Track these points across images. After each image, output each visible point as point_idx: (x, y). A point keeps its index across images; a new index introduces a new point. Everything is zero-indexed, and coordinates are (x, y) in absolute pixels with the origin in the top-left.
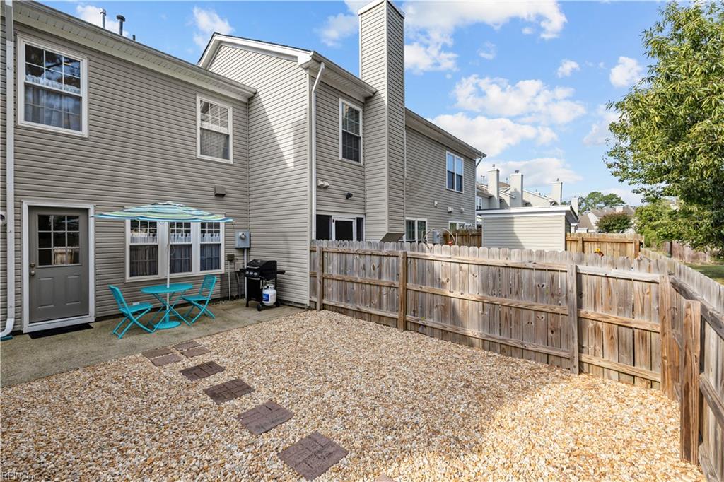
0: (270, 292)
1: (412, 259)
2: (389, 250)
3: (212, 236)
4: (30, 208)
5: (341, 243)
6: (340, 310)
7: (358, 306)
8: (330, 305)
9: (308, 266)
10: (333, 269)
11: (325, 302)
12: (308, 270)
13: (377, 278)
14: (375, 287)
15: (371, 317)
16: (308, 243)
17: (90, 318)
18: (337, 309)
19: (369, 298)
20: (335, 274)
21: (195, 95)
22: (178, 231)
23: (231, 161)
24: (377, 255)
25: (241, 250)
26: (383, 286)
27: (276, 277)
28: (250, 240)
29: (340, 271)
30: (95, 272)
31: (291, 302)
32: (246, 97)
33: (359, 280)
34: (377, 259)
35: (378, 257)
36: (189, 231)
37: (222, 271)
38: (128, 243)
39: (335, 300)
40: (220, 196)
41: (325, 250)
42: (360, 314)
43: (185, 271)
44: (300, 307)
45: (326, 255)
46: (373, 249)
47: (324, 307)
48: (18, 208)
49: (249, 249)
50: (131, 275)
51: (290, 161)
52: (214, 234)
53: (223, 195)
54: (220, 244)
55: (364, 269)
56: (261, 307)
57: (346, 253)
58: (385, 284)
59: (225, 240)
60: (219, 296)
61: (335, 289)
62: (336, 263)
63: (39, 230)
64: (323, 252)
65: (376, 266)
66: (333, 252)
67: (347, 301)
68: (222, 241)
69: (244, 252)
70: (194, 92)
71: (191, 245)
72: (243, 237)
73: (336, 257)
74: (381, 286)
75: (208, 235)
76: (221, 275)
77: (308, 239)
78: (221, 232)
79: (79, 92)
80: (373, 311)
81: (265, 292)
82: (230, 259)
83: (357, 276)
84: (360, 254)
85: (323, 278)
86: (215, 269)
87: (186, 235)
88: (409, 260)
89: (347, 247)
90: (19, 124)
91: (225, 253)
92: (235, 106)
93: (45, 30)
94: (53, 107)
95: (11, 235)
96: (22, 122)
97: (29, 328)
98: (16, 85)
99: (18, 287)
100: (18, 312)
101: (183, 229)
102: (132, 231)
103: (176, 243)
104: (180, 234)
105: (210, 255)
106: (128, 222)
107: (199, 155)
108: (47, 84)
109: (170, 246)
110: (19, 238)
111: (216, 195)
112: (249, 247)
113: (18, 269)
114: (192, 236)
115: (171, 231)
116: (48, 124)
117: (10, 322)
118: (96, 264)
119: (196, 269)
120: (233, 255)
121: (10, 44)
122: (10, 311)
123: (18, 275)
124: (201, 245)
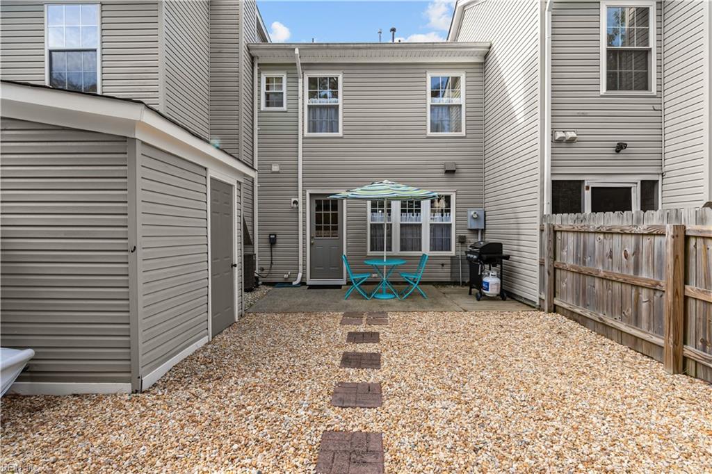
0: (492, 281)
1: (700, 241)
2: (654, 223)
3: (442, 215)
4: (311, 195)
5: (578, 218)
6: (577, 317)
7: (601, 315)
8: (564, 308)
9: (537, 250)
10: (567, 258)
11: (557, 302)
12: (538, 256)
13: (632, 273)
14: (629, 287)
15: (622, 337)
16: (538, 220)
17: (343, 282)
18: (572, 316)
19: (618, 304)
20: (570, 262)
21: (425, 73)
22: (410, 211)
23: (463, 133)
24: (631, 234)
25: (475, 231)
26: (643, 287)
27: (501, 264)
28: (485, 220)
29: (577, 259)
30: (347, 245)
31: (522, 297)
32: (481, 56)
33: (602, 274)
34: (631, 240)
35: (634, 237)
36: (419, 211)
37: (453, 253)
38: (369, 222)
39: (570, 301)
40: (450, 172)
41: (557, 228)
42: (604, 329)
43: (415, 250)
44: (529, 304)
45: (559, 235)
46: (625, 224)
47: (554, 309)
48: (304, 195)
49: (483, 231)
50: (372, 250)
51: (520, 116)
52: (445, 214)
53: (453, 172)
54: (451, 224)
55: (611, 257)
56: (481, 297)
57: (584, 232)
58: (643, 284)
59: (456, 220)
60: (449, 279)
61: (570, 286)
62: (571, 247)
63: (316, 211)
64: (555, 232)
65: (630, 252)
66: (568, 231)
67: (585, 305)
68: (452, 221)
69: (478, 234)
70: (424, 71)
71: (421, 224)
72: (475, 216)
73: (571, 239)
74: (637, 286)
75: (438, 215)
76: (451, 257)
77: (538, 214)
78: (452, 211)
79: (337, 102)
80: (623, 327)
81: (485, 279)
82: (462, 240)
83: (600, 268)
84: (604, 233)
85: (555, 269)
86: (446, 250)
87: (417, 215)
88: (692, 242)
89: (586, 223)
90: (305, 136)
91: (456, 234)
92: (469, 71)
93: (318, 62)
94: (323, 118)
95: (301, 215)
96: (306, 134)
97: (309, 282)
98: (303, 108)
99: (304, 252)
100: (304, 269)
101: (414, 209)
102: (373, 211)
103: (407, 223)
104: (411, 214)
105: (441, 235)
106: (369, 203)
107: (429, 134)
108: (320, 102)
109: (402, 225)
110: (304, 217)
111: (447, 172)
112: (483, 228)
113: (304, 239)
114: (422, 216)
115: (403, 211)
116: (321, 132)
117: (300, 275)
118: (347, 238)
119: (426, 249)
120: (465, 236)
121: (300, 80)
122: (301, 268)
123: (304, 243)
124: (431, 225)
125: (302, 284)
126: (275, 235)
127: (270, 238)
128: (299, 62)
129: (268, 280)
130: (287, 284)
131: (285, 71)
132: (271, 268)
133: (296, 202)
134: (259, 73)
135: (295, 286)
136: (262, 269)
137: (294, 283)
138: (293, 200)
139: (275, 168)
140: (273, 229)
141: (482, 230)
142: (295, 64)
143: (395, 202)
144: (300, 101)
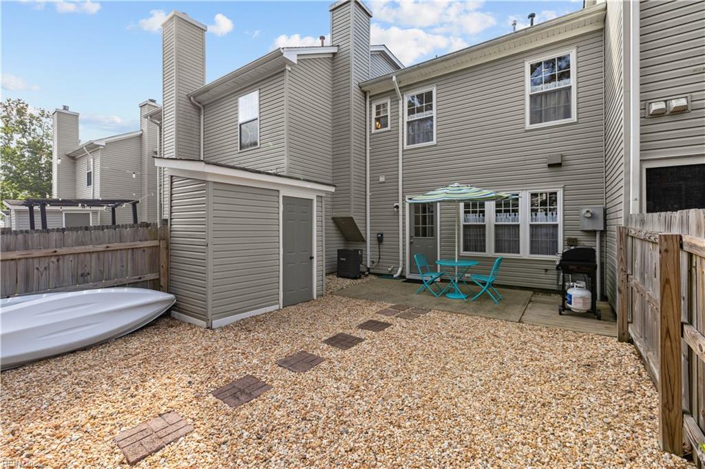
3: (546, 214)
5: (641, 221)
8: (632, 338)
10: (637, 270)
11: (629, 329)
16: (623, 221)
22: (506, 211)
23: (573, 119)
25: (590, 233)
28: (605, 220)
29: (641, 275)
30: (441, 244)
36: (517, 211)
38: (462, 223)
40: (555, 166)
41: (630, 233)
43: (513, 252)
45: (634, 242)
47: (629, 339)
48: (403, 200)
49: (604, 233)
50: (465, 250)
52: (549, 213)
53: (559, 165)
54: (557, 225)
55: (655, 275)
59: (564, 220)
60: (554, 287)
62: (639, 258)
63: (415, 213)
66: (636, 238)
67: (645, 338)
68: (559, 220)
69: (595, 236)
70: (521, 60)
71: (518, 226)
72: (589, 215)
75: (541, 215)
78: (558, 210)
79: (432, 114)
81: (569, 291)
82: (571, 244)
83: (651, 290)
87: (515, 215)
90: (405, 149)
91: (564, 235)
92: (580, 44)
93: (416, 81)
94: (420, 131)
95: (401, 217)
96: (406, 147)
97: (408, 276)
98: (403, 125)
99: (404, 249)
100: (404, 264)
101: (511, 208)
102: (465, 212)
103: (503, 223)
104: (508, 214)
105: (543, 238)
106: (462, 205)
107: (528, 126)
108: (418, 116)
109: (496, 226)
110: (404, 219)
111: (550, 166)
112: (602, 229)
113: (404, 238)
114: (520, 216)
115: (497, 212)
116: (419, 143)
117: (400, 269)
118: (441, 238)
119: (525, 252)
120: (576, 239)
121: (401, 102)
122: (401, 263)
123: (404, 242)
124: (530, 225)
125: (402, 276)
126: (382, 235)
127: (378, 237)
128: (397, 87)
129: (377, 271)
130: (390, 276)
131: (389, 97)
132: (379, 262)
133: (397, 207)
134: (371, 104)
135: (395, 278)
136: (373, 262)
137: (394, 276)
138: (395, 205)
139: (382, 179)
140: (381, 229)
141: (601, 231)
142: (394, 90)
143: (488, 202)
144: (401, 119)
